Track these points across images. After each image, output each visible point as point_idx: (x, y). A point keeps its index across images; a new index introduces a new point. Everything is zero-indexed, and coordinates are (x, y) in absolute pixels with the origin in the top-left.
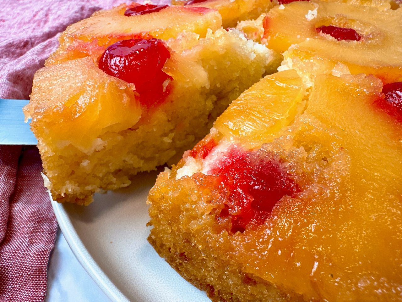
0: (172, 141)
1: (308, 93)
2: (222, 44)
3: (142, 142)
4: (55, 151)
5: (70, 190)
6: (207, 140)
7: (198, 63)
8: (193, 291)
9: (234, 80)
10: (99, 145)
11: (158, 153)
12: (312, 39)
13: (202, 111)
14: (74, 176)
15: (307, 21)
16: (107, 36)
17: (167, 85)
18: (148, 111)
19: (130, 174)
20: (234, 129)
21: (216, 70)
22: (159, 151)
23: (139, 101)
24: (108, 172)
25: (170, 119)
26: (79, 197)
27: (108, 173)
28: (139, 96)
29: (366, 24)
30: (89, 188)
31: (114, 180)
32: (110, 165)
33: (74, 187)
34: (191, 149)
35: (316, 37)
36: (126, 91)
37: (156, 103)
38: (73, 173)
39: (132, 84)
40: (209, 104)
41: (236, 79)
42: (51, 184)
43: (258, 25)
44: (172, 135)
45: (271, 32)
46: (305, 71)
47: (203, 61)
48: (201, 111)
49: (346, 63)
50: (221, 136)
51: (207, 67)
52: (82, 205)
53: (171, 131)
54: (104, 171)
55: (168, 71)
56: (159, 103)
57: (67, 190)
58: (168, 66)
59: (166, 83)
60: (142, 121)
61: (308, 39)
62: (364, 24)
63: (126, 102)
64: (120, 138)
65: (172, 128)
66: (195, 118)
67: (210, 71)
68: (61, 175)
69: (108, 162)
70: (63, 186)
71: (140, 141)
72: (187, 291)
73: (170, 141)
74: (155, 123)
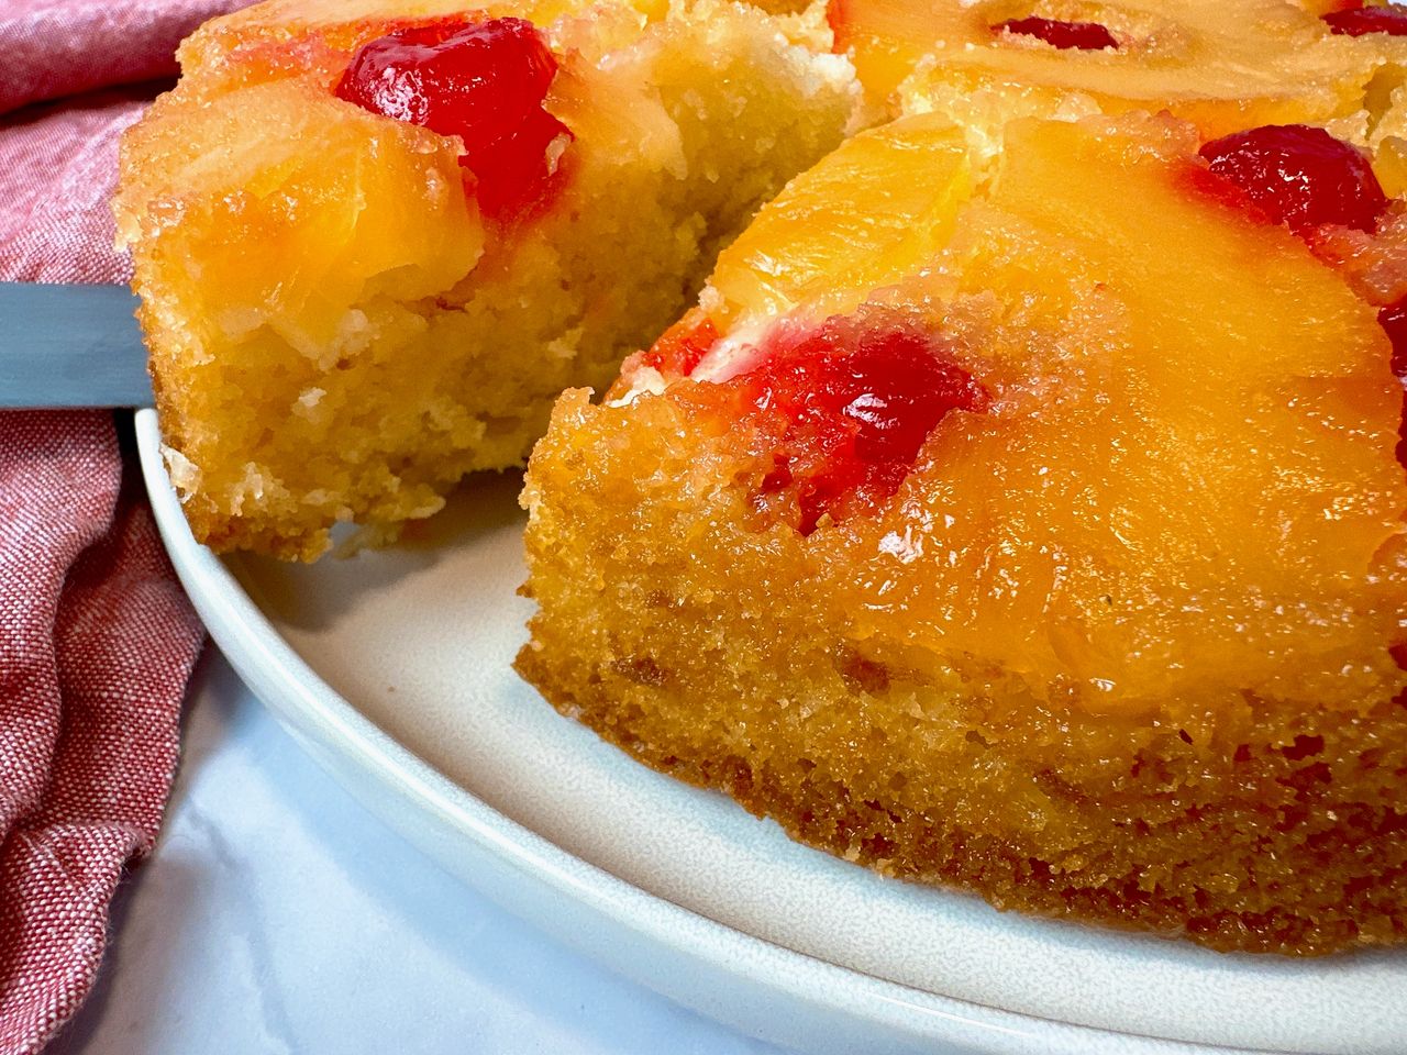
0: (575, 353)
1: (986, 176)
2: (716, 40)
3: (483, 357)
4: (213, 347)
5: (258, 495)
6: (692, 320)
7: (648, 95)
8: (676, 803)
9: (758, 164)
10: (356, 335)
11: (528, 405)
12: (982, 47)
13: (664, 264)
14: (269, 451)
15: (961, 9)
16: (351, 24)
17: (561, 151)
18: (502, 238)
19: (438, 478)
20: (778, 273)
21: (704, 122)
22: (531, 398)
23: (475, 200)
24: (376, 452)
25: (568, 278)
26: (281, 531)
27: (375, 456)
28: (476, 183)
29: (1134, 14)
30: (318, 497)
31: (394, 483)
32: (382, 423)
33: (271, 487)
34: (647, 347)
35: (995, 45)
36: (438, 160)
37: (525, 211)
38: (266, 437)
39: (454, 137)
40: (686, 239)
41: (763, 165)
42: (197, 474)
43: (812, 25)
44: (575, 335)
45: (857, 33)
46: (972, 113)
47: (666, 90)
48: (660, 263)
49: (1091, 93)
50: (734, 309)
51: (676, 112)
52: (294, 558)
53: (571, 323)
54: (364, 443)
55: (560, 111)
56: (537, 213)
57: (249, 496)
58: (559, 95)
59: (556, 149)
60: (485, 271)
61: (970, 46)
62: (1129, 14)
63: (437, 196)
64: (418, 322)
65: (574, 311)
66: (644, 285)
67: (687, 124)
68: (229, 443)
69: (374, 414)
70: (236, 481)
71: (476, 350)
72: (659, 806)
73: (569, 354)
74: (527, 279)
